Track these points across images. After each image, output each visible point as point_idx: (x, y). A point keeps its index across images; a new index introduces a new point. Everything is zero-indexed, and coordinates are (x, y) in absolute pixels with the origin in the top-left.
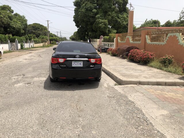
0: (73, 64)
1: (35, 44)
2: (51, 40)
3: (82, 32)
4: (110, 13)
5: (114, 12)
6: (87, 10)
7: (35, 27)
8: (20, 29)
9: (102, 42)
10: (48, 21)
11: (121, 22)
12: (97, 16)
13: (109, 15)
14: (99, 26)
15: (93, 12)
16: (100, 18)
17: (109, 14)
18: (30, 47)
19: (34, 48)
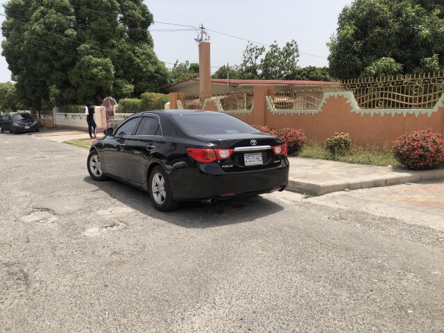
0: (245, 159)
3: (34, 87)
4: (114, 42)
5: (123, 40)
6: (48, 27)
9: (116, 112)
11: (141, 65)
12: (82, 47)
13: (113, 46)
14: (92, 74)
15: (67, 36)
16: (92, 54)
17: (113, 44)
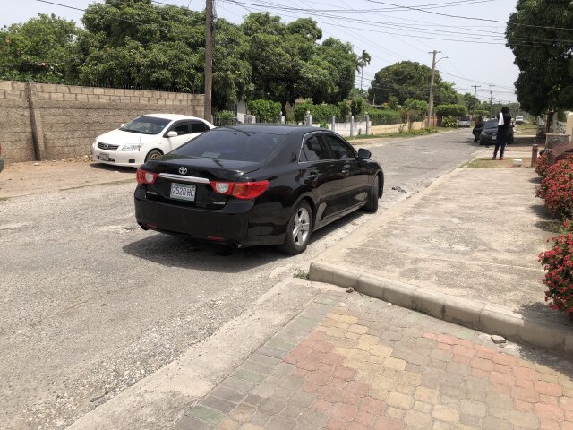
0: (173, 190)
1: (373, 124)
2: (441, 114)
7: (403, 72)
8: (323, 84)
10: (435, 53)
18: (355, 134)
19: (366, 136)
